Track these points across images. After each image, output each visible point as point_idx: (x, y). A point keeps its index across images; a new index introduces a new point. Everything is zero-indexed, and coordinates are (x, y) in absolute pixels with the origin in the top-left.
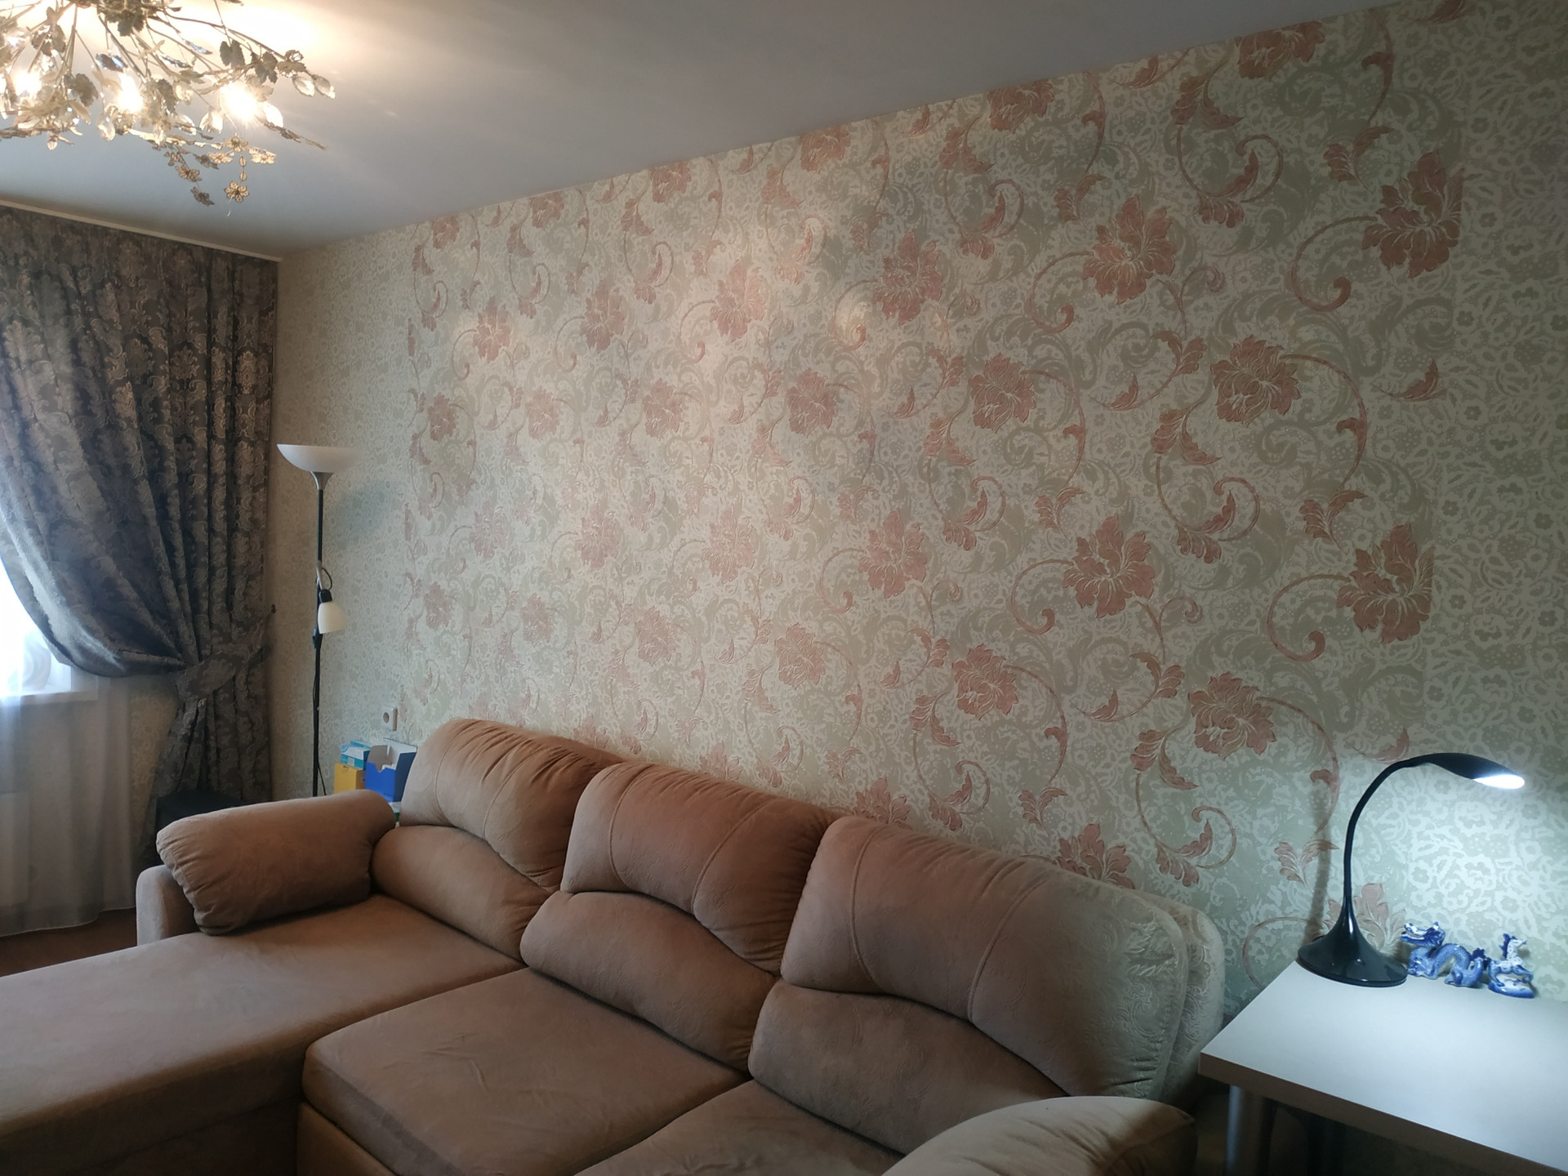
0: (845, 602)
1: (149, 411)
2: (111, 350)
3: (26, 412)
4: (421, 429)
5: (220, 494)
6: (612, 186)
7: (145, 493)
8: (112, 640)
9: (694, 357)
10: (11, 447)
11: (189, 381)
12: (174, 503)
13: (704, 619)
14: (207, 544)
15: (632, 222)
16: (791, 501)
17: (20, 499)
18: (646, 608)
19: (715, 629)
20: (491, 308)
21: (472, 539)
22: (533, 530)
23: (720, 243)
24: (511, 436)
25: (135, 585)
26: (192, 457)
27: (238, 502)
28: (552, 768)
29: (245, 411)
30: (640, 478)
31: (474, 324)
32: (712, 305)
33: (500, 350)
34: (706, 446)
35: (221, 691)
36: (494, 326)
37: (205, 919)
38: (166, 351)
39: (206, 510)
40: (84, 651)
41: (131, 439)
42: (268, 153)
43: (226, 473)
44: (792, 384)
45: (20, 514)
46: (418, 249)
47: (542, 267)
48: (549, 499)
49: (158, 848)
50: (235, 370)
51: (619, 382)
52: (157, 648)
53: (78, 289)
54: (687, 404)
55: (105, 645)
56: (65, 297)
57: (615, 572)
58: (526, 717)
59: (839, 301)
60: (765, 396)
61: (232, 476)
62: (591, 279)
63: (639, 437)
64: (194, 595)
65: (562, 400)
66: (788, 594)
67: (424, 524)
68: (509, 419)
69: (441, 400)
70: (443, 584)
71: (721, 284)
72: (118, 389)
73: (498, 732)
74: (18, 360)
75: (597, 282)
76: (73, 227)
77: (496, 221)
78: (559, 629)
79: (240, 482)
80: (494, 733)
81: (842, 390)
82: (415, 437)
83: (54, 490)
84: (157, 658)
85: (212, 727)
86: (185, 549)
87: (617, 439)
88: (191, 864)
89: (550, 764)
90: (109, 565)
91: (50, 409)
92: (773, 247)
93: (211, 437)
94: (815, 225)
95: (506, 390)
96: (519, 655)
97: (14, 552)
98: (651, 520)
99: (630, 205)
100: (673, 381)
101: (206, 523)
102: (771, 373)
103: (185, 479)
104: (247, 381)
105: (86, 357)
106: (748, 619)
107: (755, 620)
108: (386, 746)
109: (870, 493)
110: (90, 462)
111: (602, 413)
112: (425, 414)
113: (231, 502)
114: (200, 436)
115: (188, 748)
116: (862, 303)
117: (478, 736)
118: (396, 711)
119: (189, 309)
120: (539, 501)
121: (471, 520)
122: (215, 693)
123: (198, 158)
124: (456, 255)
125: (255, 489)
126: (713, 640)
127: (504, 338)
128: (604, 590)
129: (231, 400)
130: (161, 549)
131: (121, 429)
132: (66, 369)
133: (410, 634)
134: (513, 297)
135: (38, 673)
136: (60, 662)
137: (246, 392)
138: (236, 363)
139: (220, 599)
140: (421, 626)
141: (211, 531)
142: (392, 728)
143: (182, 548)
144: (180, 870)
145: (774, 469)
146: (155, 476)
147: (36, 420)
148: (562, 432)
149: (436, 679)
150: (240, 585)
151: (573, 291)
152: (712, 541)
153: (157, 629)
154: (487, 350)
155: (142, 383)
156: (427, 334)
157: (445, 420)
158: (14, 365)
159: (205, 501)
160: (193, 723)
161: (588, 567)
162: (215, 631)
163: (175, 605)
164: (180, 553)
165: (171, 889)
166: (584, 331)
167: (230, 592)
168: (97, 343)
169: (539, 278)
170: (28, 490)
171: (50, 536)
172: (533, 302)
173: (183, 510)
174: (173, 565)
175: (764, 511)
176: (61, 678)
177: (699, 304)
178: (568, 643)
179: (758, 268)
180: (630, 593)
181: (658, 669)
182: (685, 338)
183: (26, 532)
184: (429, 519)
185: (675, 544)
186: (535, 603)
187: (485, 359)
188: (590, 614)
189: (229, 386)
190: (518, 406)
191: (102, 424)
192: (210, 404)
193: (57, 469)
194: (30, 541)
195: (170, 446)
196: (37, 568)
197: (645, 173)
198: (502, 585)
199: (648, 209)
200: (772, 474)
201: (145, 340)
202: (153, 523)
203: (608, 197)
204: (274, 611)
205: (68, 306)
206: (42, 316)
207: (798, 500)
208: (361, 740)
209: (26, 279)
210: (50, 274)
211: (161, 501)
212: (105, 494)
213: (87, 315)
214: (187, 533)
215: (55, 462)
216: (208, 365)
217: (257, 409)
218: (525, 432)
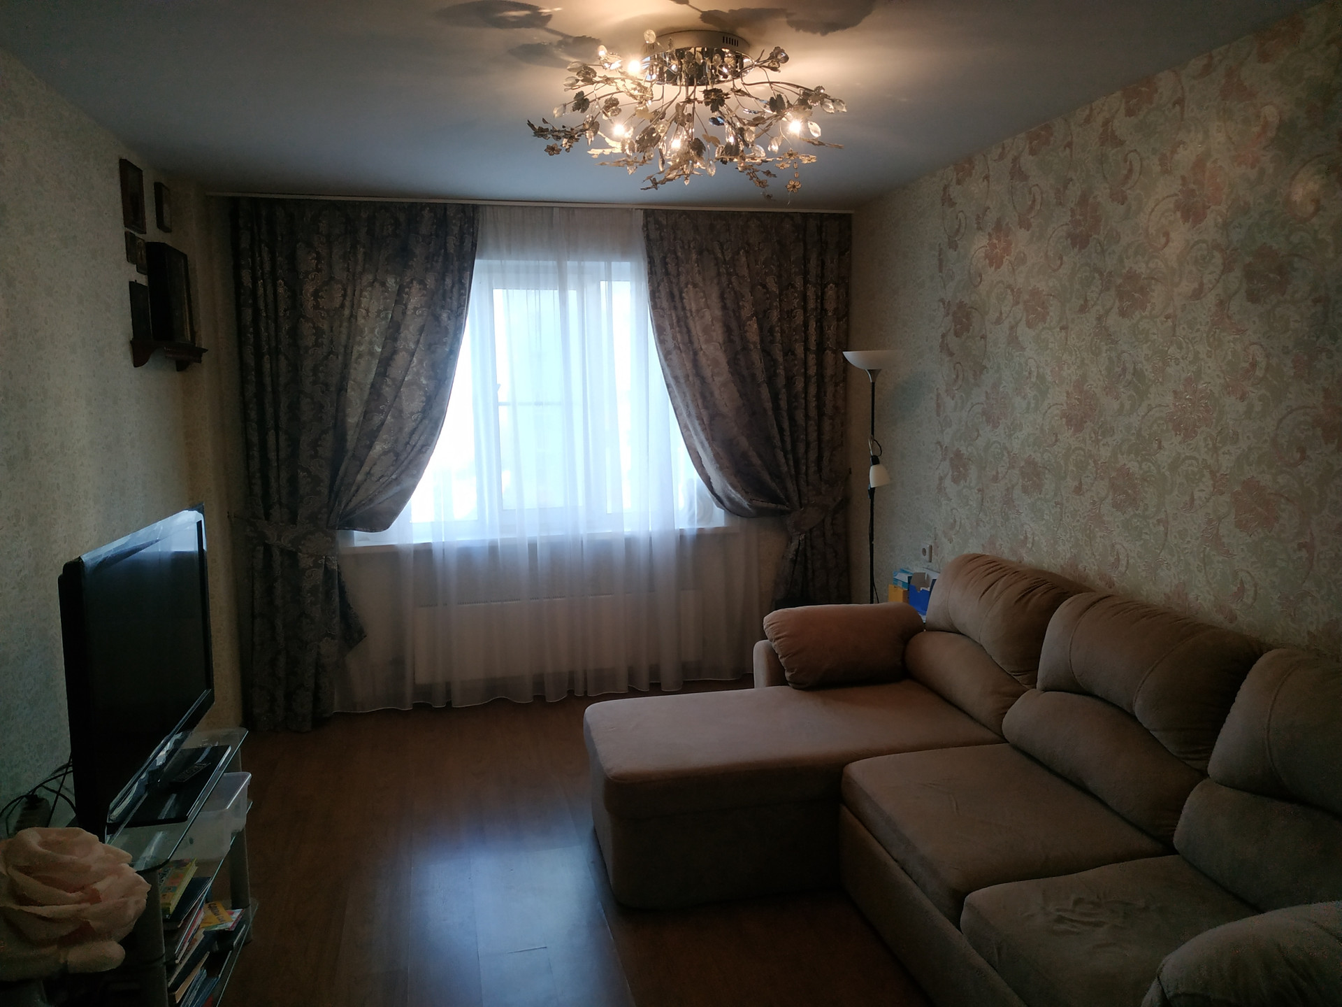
0: (1298, 456)
1: (766, 333)
2: (743, 296)
3: (696, 345)
4: (948, 328)
5: (813, 390)
6: (1091, 110)
7: (765, 392)
8: (747, 493)
9: (1159, 246)
10: (688, 368)
11: (792, 310)
12: (783, 396)
13: (1167, 473)
14: (804, 426)
15: (1109, 138)
16: (1246, 365)
17: (693, 401)
18: (1118, 466)
19: (1178, 483)
20: (998, 227)
21: (984, 413)
22: (1029, 403)
23: (1184, 143)
24: (1012, 328)
25: (760, 456)
26: (795, 365)
27: (825, 395)
28: (1030, 594)
29: (829, 328)
30: (1114, 354)
31: (985, 241)
32: (1175, 198)
33: (1004, 260)
34: (1170, 323)
35: (815, 529)
36: (1000, 241)
37: (791, 677)
38: (777, 292)
39: (803, 401)
40: (730, 499)
41: (756, 357)
42: (811, 156)
43: (817, 374)
44: (1248, 259)
45: (693, 412)
46: (945, 188)
47: (1036, 187)
48: (1041, 377)
49: (764, 627)
50: (822, 299)
51: (1096, 275)
52: (774, 498)
53: (724, 257)
54: (1153, 287)
55: (742, 496)
56: (717, 264)
57: (1093, 435)
58: (1024, 555)
59: (1293, 178)
60: (1223, 272)
61: (820, 376)
62: (1074, 191)
63: (1113, 320)
64: (797, 462)
65: (1051, 295)
66: (1244, 450)
67: (949, 403)
68: (1011, 315)
69: (961, 305)
70: (963, 450)
71: (1183, 178)
72: (748, 323)
73: (995, 564)
74: (691, 311)
75: (1079, 193)
76: (721, 216)
77: (1002, 157)
78: (1049, 484)
79: (826, 380)
80: (992, 565)
81: (1296, 259)
82: (943, 336)
83: (712, 394)
84: (774, 505)
85: (809, 554)
86: (791, 431)
87: (1095, 323)
88: (782, 639)
89: (1030, 590)
90: (744, 443)
91: (708, 341)
92: (1231, 139)
93: (806, 349)
94: (1270, 113)
95: (1009, 291)
96: (1018, 505)
97: (691, 436)
98: (1122, 390)
99: (1106, 123)
100: (1142, 268)
101: (804, 411)
102: (1228, 251)
103: (790, 381)
104: (830, 306)
105: (729, 303)
106: (1206, 473)
107: (1213, 473)
108: (925, 573)
109: (1324, 354)
110: (732, 374)
111: (1083, 303)
112: (950, 317)
113: (820, 396)
114: (799, 349)
115: (794, 568)
116: (1316, 177)
117: (979, 566)
118: (931, 547)
119: (792, 260)
120: (1034, 379)
121: (983, 398)
122: (811, 531)
123: (764, 172)
124: (973, 188)
125: (836, 385)
126: (1176, 492)
127: (1007, 250)
128: (1084, 450)
129: (820, 323)
130: (775, 431)
131: (751, 350)
132: (718, 313)
133: (940, 489)
134: (1015, 216)
135: (705, 514)
136: (718, 507)
137: (830, 314)
138: (823, 293)
139: (813, 465)
140: (948, 482)
141: (807, 416)
142: (928, 560)
143: (788, 429)
144: (776, 643)
145: (1231, 338)
146: (771, 380)
147: (701, 349)
148: (1051, 321)
149: (958, 523)
150: (826, 454)
151: (1061, 204)
152: (1175, 406)
153: (773, 485)
154: (995, 261)
155: (762, 316)
156: (952, 254)
157: (964, 320)
158: (689, 315)
159: (803, 396)
160: (797, 551)
161: (1071, 432)
162: (810, 487)
163: (784, 469)
164: (787, 433)
165: (772, 655)
166: (1069, 235)
167: (820, 458)
168: (735, 293)
169: (1034, 196)
170: (698, 396)
171: (710, 425)
172: (1029, 217)
173: (789, 403)
174: (783, 441)
175: (1222, 375)
176: (719, 518)
177: (1164, 199)
178: (1056, 495)
179: (1217, 159)
180: (1105, 453)
181: (1128, 518)
182: (1152, 231)
183: (697, 423)
184: (953, 399)
185: (1142, 410)
186: (1031, 463)
187: (993, 268)
188: (1073, 471)
189: (819, 311)
190: (1017, 303)
191: (739, 348)
192: (806, 325)
193: (714, 380)
194: (699, 429)
195: (781, 359)
196: (703, 446)
197: (1118, 94)
198: (1006, 448)
199: (1122, 125)
200: (1229, 342)
201: (764, 286)
202: (770, 413)
203: (1088, 120)
204: (850, 473)
205: (718, 269)
206: (704, 280)
207: (1254, 365)
208: (908, 569)
209: (694, 256)
210: (708, 250)
211: (775, 398)
212: (743, 395)
213: (729, 274)
214: (792, 419)
215: (712, 376)
216: (804, 298)
217: (838, 325)
218: (1023, 324)
